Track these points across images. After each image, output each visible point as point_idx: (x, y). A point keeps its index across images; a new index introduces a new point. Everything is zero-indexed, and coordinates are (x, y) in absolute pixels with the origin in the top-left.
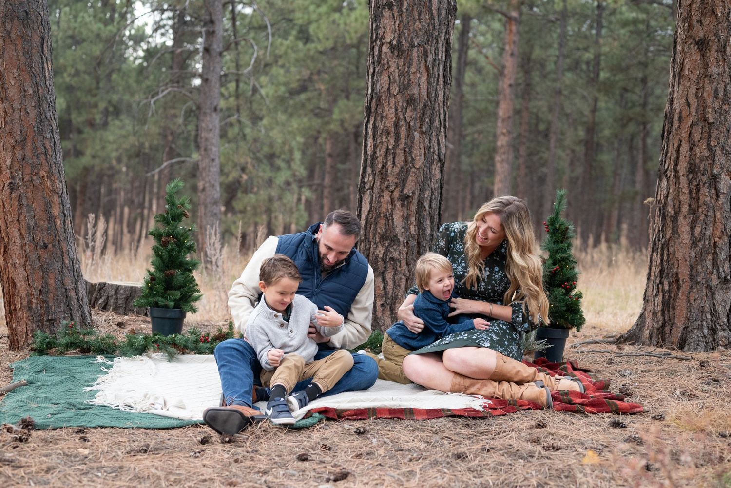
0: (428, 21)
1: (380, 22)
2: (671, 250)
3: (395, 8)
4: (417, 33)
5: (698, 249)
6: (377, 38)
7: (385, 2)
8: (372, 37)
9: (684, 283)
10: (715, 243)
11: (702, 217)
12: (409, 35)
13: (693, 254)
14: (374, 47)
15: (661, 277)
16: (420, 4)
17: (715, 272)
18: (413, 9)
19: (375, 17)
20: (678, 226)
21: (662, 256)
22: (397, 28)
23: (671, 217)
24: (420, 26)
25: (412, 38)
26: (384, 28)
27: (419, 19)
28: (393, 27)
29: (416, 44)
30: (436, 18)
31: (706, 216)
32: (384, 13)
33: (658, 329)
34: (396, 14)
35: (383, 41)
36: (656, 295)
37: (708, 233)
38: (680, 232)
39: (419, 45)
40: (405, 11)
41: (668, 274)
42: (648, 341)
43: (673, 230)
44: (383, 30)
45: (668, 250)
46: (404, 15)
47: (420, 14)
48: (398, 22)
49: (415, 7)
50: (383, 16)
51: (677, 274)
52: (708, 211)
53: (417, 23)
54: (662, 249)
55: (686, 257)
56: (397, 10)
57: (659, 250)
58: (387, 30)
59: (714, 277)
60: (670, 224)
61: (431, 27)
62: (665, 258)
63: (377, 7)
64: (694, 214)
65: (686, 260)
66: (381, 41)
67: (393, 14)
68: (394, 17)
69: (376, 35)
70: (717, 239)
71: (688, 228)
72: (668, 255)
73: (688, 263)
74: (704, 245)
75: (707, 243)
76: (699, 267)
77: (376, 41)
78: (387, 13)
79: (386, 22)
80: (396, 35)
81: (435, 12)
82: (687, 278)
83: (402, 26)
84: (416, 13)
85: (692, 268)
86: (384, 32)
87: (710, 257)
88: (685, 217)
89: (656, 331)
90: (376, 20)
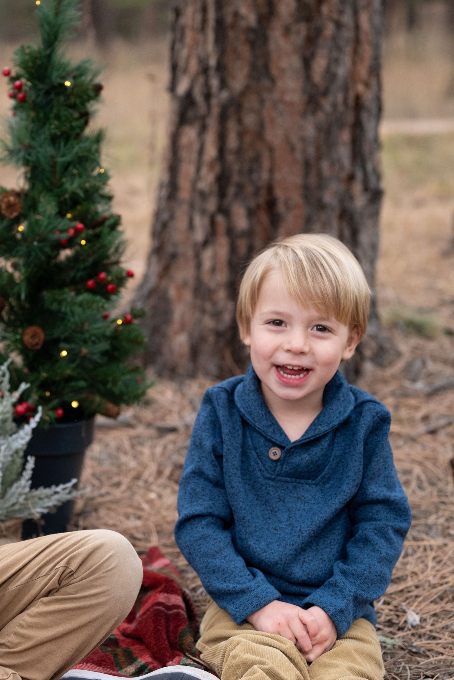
2: (250, 120)
5: (321, 116)
9: (288, 208)
10: (358, 98)
11: (329, 30)
13: (310, 130)
15: (222, 194)
17: (359, 175)
20: (267, 56)
21: (222, 138)
23: (249, 30)
31: (339, 25)
33: (219, 334)
36: (206, 243)
37: (342, 71)
38: (274, 71)
41: (240, 187)
42: (185, 364)
43: (254, 67)
45: (240, 121)
51: (270, 188)
52: (341, 12)
54: (223, 118)
55: (295, 139)
57: (212, 123)
59: (357, 187)
60: (245, 50)
62: (232, 142)
64: (308, 19)
65: (293, 149)
70: (360, 88)
71: (296, 62)
72: (241, 135)
73: (298, 156)
74: (335, 106)
75: (340, 97)
76: (325, 165)
82: (296, 198)
85: (307, 165)
87: (345, 136)
88: (287, 31)
89: (211, 339)
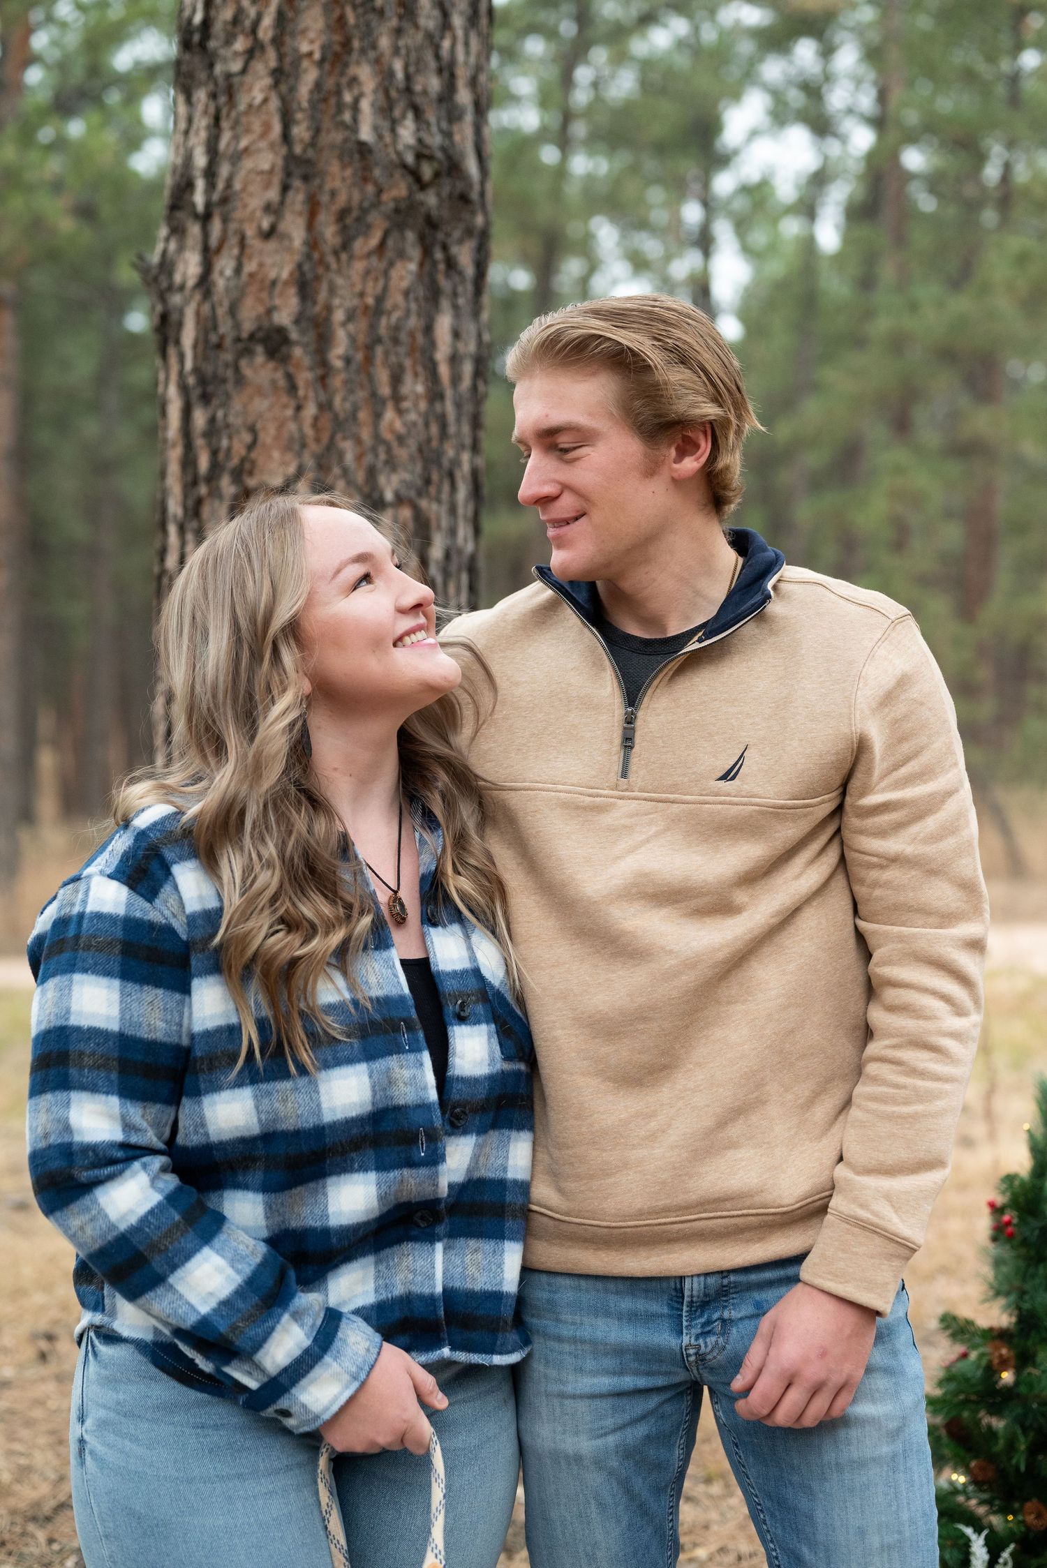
0: (423, 405)
1: (225, 404)
3: (298, 352)
4: (389, 451)
6: (216, 467)
7: (248, 327)
8: (188, 461)
12: (359, 458)
14: (199, 502)
16: (396, 341)
18: (369, 360)
19: (203, 381)
22: (309, 431)
24: (398, 425)
25: (372, 473)
26: (252, 429)
27: (397, 398)
28: (292, 427)
29: (389, 496)
30: (449, 393)
32: (247, 371)
34: (304, 377)
35: (251, 482)
39: (400, 500)
40: (338, 364)
44: (247, 438)
46: (337, 382)
47: (396, 380)
48: (310, 410)
49: (379, 351)
50: (240, 381)
53: (389, 414)
56: (307, 361)
58: (268, 435)
61: (434, 430)
63: (209, 345)
66: (238, 475)
67: (290, 378)
68: (292, 388)
69: (214, 453)
77: (212, 477)
78: (259, 370)
79: (261, 405)
80: (310, 462)
81: (444, 371)
83: (326, 421)
84: (383, 376)
86: (251, 447)
90: (206, 398)
